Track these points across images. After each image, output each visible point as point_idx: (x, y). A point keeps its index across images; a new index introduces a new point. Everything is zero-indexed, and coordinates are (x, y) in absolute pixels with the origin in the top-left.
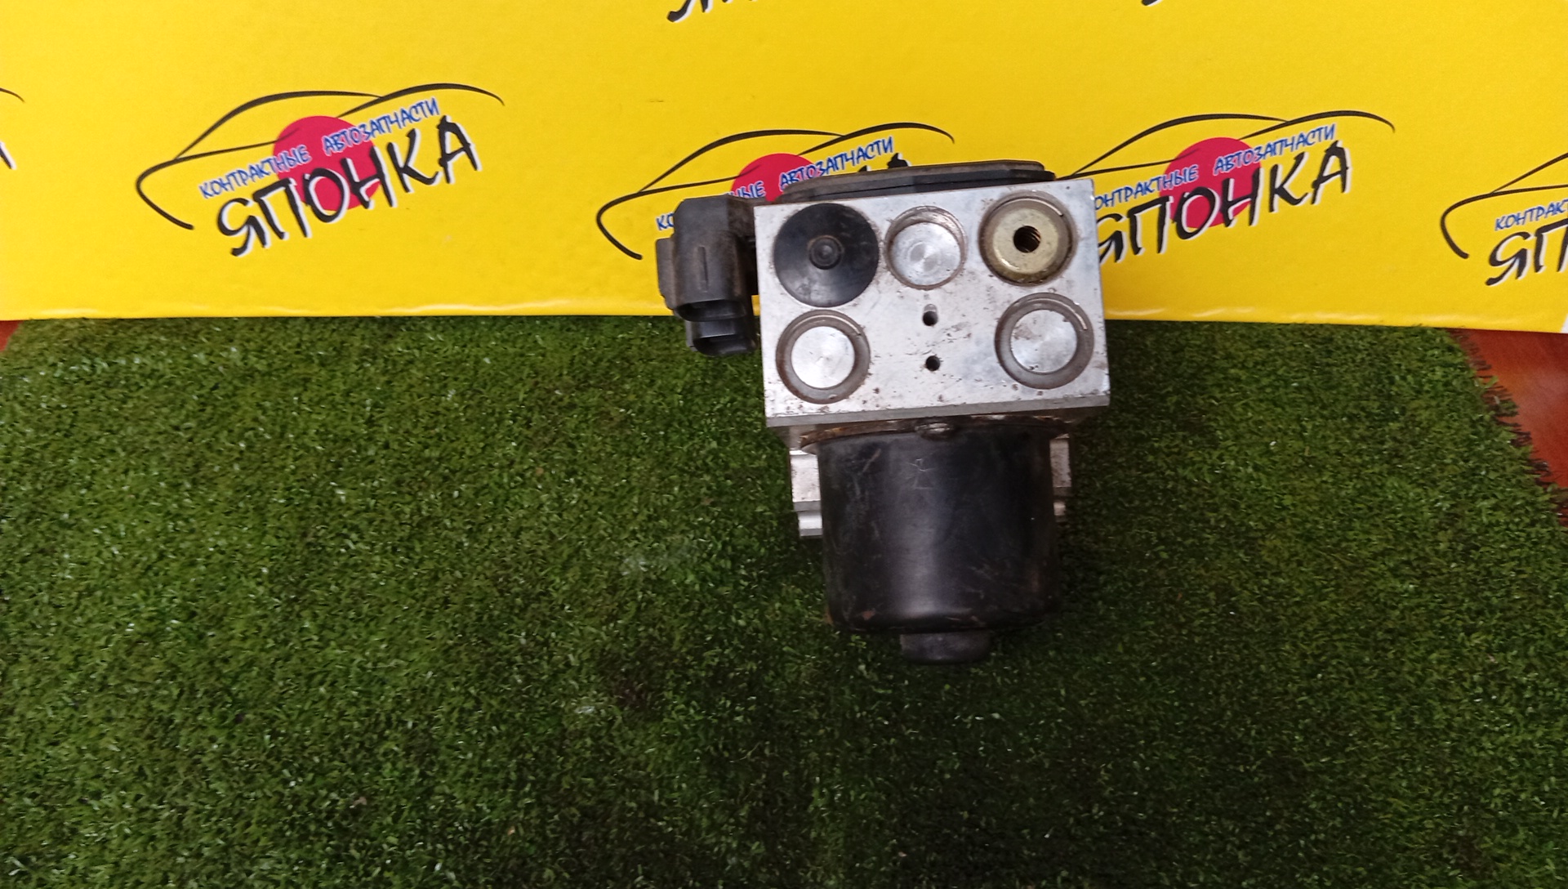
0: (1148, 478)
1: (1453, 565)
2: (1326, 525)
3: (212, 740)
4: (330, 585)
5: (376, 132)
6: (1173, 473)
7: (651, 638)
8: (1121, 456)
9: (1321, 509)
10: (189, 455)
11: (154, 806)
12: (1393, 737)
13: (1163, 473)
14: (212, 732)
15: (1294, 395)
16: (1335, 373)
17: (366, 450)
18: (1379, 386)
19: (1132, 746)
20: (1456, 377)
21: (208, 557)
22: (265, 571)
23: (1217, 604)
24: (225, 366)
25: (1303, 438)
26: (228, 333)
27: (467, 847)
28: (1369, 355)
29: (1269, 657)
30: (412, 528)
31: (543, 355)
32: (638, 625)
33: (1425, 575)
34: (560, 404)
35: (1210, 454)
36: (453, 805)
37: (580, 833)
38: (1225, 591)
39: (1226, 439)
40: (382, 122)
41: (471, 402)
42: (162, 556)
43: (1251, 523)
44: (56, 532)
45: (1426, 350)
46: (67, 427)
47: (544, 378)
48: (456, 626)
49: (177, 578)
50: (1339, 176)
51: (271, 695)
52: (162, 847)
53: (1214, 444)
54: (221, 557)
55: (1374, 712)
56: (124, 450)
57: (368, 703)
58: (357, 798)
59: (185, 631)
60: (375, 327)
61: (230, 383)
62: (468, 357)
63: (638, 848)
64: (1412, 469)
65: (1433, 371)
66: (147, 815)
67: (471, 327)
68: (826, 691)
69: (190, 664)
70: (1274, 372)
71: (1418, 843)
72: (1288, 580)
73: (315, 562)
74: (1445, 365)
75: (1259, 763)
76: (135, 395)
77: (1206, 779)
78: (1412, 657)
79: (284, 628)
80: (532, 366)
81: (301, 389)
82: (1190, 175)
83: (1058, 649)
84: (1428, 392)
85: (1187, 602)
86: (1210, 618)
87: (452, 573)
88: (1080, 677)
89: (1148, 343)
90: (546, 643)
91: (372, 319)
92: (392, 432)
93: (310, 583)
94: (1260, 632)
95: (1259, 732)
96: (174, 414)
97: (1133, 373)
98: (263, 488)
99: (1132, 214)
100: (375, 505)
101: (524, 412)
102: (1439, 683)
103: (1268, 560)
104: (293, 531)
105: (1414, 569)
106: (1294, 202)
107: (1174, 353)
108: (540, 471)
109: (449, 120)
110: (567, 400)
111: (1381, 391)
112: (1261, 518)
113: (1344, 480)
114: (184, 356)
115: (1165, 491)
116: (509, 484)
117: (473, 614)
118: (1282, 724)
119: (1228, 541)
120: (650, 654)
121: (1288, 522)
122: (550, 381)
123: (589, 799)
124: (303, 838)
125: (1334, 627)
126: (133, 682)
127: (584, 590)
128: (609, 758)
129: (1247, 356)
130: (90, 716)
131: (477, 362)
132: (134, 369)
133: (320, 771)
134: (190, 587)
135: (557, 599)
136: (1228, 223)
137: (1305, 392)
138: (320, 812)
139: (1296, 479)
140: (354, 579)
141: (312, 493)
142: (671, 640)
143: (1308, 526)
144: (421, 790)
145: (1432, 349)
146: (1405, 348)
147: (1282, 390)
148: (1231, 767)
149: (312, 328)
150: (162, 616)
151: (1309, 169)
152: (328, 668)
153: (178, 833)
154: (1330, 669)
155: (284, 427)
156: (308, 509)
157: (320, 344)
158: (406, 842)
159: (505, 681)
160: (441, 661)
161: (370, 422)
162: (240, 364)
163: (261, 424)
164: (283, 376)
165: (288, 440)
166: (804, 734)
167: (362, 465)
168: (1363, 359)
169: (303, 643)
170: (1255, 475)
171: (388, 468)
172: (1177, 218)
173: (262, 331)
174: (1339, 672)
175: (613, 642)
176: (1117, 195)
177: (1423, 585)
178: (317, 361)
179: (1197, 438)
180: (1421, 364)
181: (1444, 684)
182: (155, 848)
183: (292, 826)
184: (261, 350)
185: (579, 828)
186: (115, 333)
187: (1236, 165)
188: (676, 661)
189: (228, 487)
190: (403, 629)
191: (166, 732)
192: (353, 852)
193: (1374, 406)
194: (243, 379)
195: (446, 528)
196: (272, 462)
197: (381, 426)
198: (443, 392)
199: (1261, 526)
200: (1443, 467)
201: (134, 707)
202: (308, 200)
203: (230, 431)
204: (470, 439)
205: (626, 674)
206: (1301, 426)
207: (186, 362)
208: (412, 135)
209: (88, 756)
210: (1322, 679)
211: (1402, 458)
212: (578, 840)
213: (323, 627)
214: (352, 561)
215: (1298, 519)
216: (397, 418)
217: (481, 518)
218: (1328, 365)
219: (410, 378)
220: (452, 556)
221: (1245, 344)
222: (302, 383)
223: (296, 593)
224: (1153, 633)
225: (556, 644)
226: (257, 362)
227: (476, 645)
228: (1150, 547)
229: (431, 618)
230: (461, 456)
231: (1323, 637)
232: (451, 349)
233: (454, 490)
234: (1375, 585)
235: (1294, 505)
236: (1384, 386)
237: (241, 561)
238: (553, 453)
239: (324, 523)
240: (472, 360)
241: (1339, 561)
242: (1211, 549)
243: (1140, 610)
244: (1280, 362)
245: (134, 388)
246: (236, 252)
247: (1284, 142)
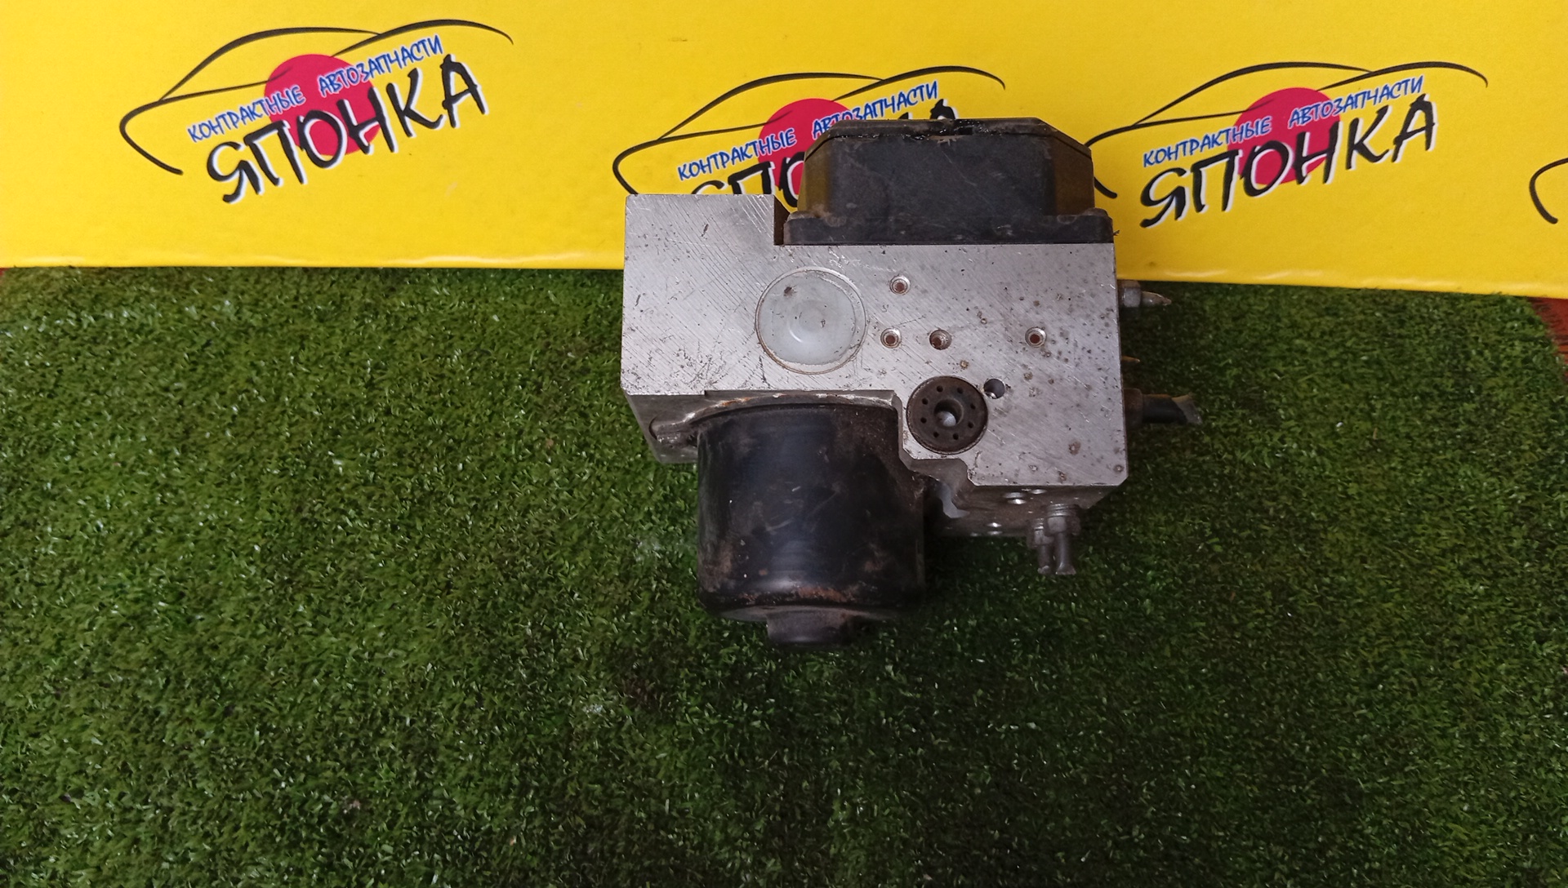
0: (1204, 461)
1: (1527, 565)
2: (1393, 518)
3: (200, 735)
4: (326, 565)
6: (1230, 457)
7: (665, 632)
9: (1388, 499)
10: (178, 420)
11: (138, 806)
12: (1457, 756)
13: (1220, 457)
14: (199, 726)
15: (1362, 371)
16: (1407, 345)
17: (366, 416)
18: (1455, 362)
19: (1178, 762)
20: (1536, 353)
21: (197, 533)
22: (257, 548)
23: (1274, 605)
24: (217, 321)
25: (1372, 420)
26: (222, 284)
27: (466, 858)
28: (1444, 326)
29: (1328, 664)
30: (414, 504)
31: (556, 313)
32: (651, 618)
33: (1497, 575)
34: (572, 367)
35: (1271, 436)
36: (452, 811)
37: (586, 846)
38: (1281, 590)
39: (1289, 419)
41: (478, 365)
42: (149, 531)
43: (1313, 514)
44: (39, 503)
45: (1506, 322)
46: (51, 387)
47: (555, 339)
48: (458, 614)
49: (165, 555)
51: (262, 686)
52: (146, 850)
53: (1275, 424)
54: (211, 533)
55: (1438, 728)
56: (111, 413)
57: (364, 697)
58: (351, 801)
59: (172, 614)
60: (377, 279)
61: (223, 340)
62: (476, 313)
63: (647, 863)
64: (1487, 456)
65: (1512, 346)
66: (131, 816)
67: (478, 280)
68: (850, 694)
69: (177, 650)
70: (1342, 344)
71: (1479, 875)
72: (1350, 579)
73: (311, 539)
74: (1525, 339)
75: (1312, 782)
76: (124, 352)
77: (1256, 800)
78: (1479, 667)
79: (277, 612)
80: (542, 325)
81: (298, 347)
82: (1263, 127)
83: (1101, 653)
84: (1506, 369)
85: (1242, 602)
86: (1266, 620)
87: (454, 555)
88: (1124, 683)
89: (1207, 308)
90: (553, 635)
91: (374, 270)
92: (396, 396)
93: (303, 564)
94: (1319, 636)
95: (1313, 748)
96: (164, 374)
97: (1189, 342)
98: (257, 456)
99: (1197, 168)
100: (374, 478)
101: (534, 377)
102: (1506, 697)
103: (1330, 555)
104: (287, 506)
105: (1485, 568)
106: (1374, 159)
107: (1235, 319)
108: (550, 443)
109: (454, 59)
110: (579, 364)
111: (1456, 367)
112: (1324, 508)
113: (1413, 467)
114: (175, 310)
115: (1221, 477)
116: (517, 456)
117: (476, 601)
118: (1339, 739)
119: (1287, 534)
120: (663, 650)
121: (1353, 514)
122: (563, 342)
123: (596, 808)
124: (293, 846)
125: (1397, 633)
126: (118, 669)
127: (595, 577)
128: (617, 763)
129: (1313, 325)
130: (72, 705)
131: (485, 319)
132: (123, 323)
133: (312, 772)
134: (177, 565)
135: (566, 586)
137: (1375, 367)
138: (312, 816)
139: (1363, 465)
140: (351, 559)
141: (308, 464)
142: (686, 634)
143: (1374, 518)
144: (416, 794)
145: (1511, 320)
146: (1482, 318)
147: (1349, 366)
148: (1283, 786)
149: (310, 279)
150: (148, 597)
152: (323, 657)
153: (163, 836)
154: (1392, 679)
155: (279, 390)
156: (303, 481)
157: (318, 297)
158: (402, 850)
159: (509, 676)
160: (442, 653)
161: (370, 385)
162: (233, 318)
163: (254, 385)
164: (279, 333)
165: (284, 404)
166: (826, 740)
167: (361, 433)
168: (1438, 331)
169: (296, 629)
170: (1318, 460)
171: (389, 437)
172: (1245, 173)
173: (257, 282)
174: (1401, 683)
175: (624, 635)
176: (1181, 147)
177: (1495, 586)
178: (315, 317)
179: (1257, 418)
180: (1499, 338)
181: (1513, 698)
182: (139, 852)
183: (282, 831)
184: (256, 303)
185: (585, 839)
186: (103, 284)
187: (1313, 118)
188: (691, 659)
189: (220, 454)
190: (402, 616)
191: (151, 725)
192: (346, 861)
193: (1448, 384)
194: (237, 335)
195: (449, 504)
196: (266, 429)
197: (382, 390)
198: (448, 353)
199: (1323, 517)
200: (1519, 453)
201: (118, 698)
202: (303, 144)
203: (223, 393)
204: (476, 405)
205: (637, 671)
206: (1370, 405)
207: (177, 317)
208: (413, 75)
209: (70, 750)
210: (1383, 690)
211: (1476, 443)
212: (584, 852)
213: (318, 612)
214: (349, 540)
215: (1364, 511)
216: (399, 381)
217: (487, 494)
218: (1400, 336)
219: (414, 336)
220: (455, 536)
221: (1312, 311)
222: (299, 341)
223: (290, 573)
224: (1203, 636)
225: (564, 636)
226: (252, 317)
227: (480, 635)
228: (1204, 539)
229: (432, 605)
230: (466, 425)
231: (1385, 643)
232: (458, 305)
233: (458, 462)
234: (1443, 586)
235: (1360, 494)
236: (1459, 362)
237: (231, 538)
238: (565, 423)
239: (320, 497)
240: (480, 317)
241: (1406, 558)
242: (1268, 542)
243: (1191, 609)
244: (1349, 333)
245: (122, 345)
246: (228, 199)
247: (1366, 95)
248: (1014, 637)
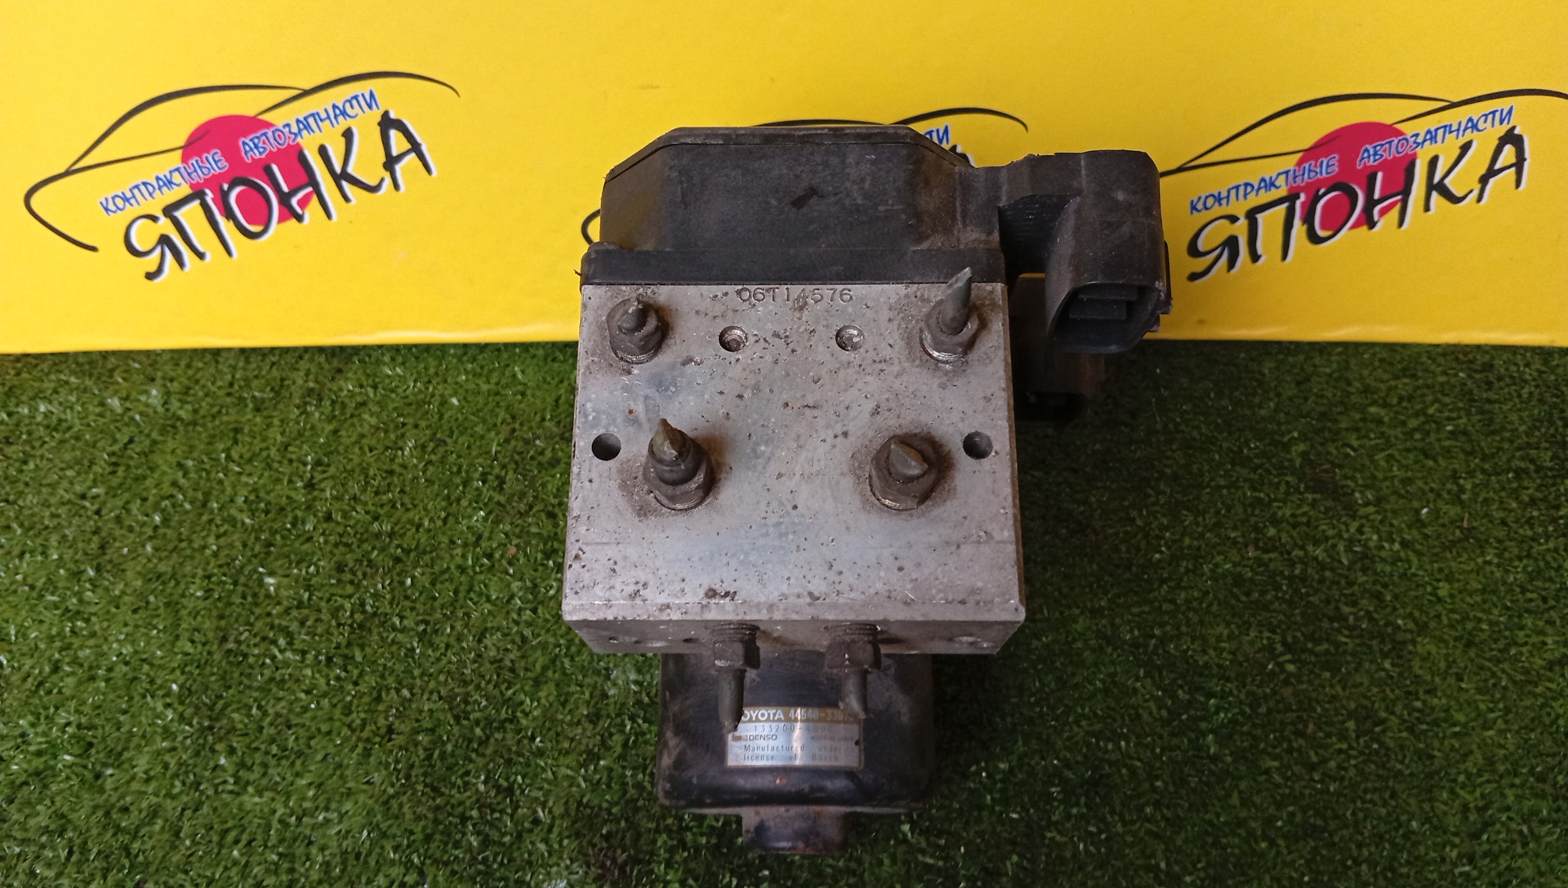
0: (1270, 560)
2: (1491, 624)
4: (250, 708)
5: (305, 133)
6: (1301, 553)
7: (639, 786)
8: (1235, 528)
9: (1484, 602)
10: (94, 533)
13: (1289, 553)
15: (1447, 443)
16: (1497, 411)
17: (304, 522)
18: (1552, 430)
21: (110, 670)
22: (175, 687)
24: (141, 414)
25: (1461, 502)
26: (149, 370)
28: (1537, 387)
29: (1423, 810)
30: (352, 632)
31: (523, 394)
32: (624, 767)
34: (540, 458)
35: (1347, 525)
38: (1366, 717)
39: (1367, 504)
40: (311, 120)
41: (433, 457)
42: (56, 669)
43: (1400, 622)
47: (522, 424)
48: (399, 766)
49: (73, 697)
50: (1513, 169)
51: (176, 858)
53: (1351, 510)
54: (125, 669)
56: (21, 525)
57: (291, 871)
59: (79, 770)
60: (322, 359)
61: (148, 436)
62: (433, 396)
67: (436, 358)
68: (859, 862)
69: (83, 813)
70: (1423, 412)
72: (1444, 701)
73: (236, 675)
76: (39, 453)
79: (195, 766)
80: (508, 408)
81: (230, 443)
82: (1328, 167)
83: (1157, 805)
85: (1321, 734)
86: (1350, 757)
87: (398, 691)
88: (1186, 841)
89: (1266, 371)
90: (510, 791)
91: (321, 350)
92: (338, 498)
93: (226, 706)
94: (1412, 774)
96: (80, 479)
97: (1248, 412)
98: (178, 577)
99: (1252, 215)
100: (310, 599)
101: (497, 471)
103: (1420, 672)
104: (211, 635)
106: (1455, 200)
107: (1298, 383)
108: (512, 550)
109: (393, 115)
110: (548, 454)
112: (1411, 614)
113: (1511, 560)
114: (96, 402)
115: (1291, 579)
116: (473, 566)
117: (421, 752)
119: (1370, 647)
120: (637, 810)
121: (1445, 621)
122: (531, 428)
125: (1501, 768)
126: (15, 839)
127: (560, 717)
129: (1390, 389)
131: (444, 403)
132: (39, 419)
134: (86, 710)
135: (527, 728)
136: (1372, 224)
137: (1462, 438)
139: (1454, 559)
140: (280, 699)
141: (235, 583)
147: (1433, 437)
149: (247, 361)
150: (53, 750)
151: (1477, 161)
152: (245, 822)
154: (1498, 826)
155: (207, 495)
156: (230, 604)
157: (255, 383)
159: (457, 845)
160: (379, 817)
161: (310, 486)
162: (160, 409)
164: (210, 425)
165: (212, 511)
167: (297, 545)
168: (1531, 393)
169: (216, 787)
170: (1402, 554)
171: (328, 548)
172: (1308, 219)
173: (188, 366)
174: (1508, 831)
175: (593, 791)
176: (1233, 192)
178: (251, 406)
179: (1330, 503)
184: (186, 391)
186: (18, 374)
187: (1386, 155)
188: (670, 821)
189: (138, 574)
190: (335, 770)
193: (1546, 457)
194: (163, 430)
195: (394, 629)
196: (190, 541)
197: (323, 490)
198: (400, 443)
199: (1411, 625)
201: (13, 874)
202: (229, 214)
203: (144, 500)
204: (430, 506)
205: (607, 837)
206: (1458, 484)
207: (98, 410)
208: (348, 135)
210: (1488, 840)
213: (241, 765)
214: (278, 676)
215: (1457, 617)
216: (342, 480)
217: (438, 615)
218: (1489, 401)
219: (361, 425)
220: (399, 668)
221: (1386, 371)
222: (231, 435)
223: (210, 718)
224: (1277, 778)
225: (523, 791)
226: (181, 408)
227: (423, 794)
228: (1274, 656)
229: (369, 755)
230: (417, 530)
231: (1489, 781)
232: (412, 387)
233: (406, 577)
234: (1552, 707)
235: (1452, 596)
236: (1557, 429)
237: (148, 675)
238: (530, 525)
239: (248, 623)
240: (436, 401)
241: (1508, 675)
242: (1349, 658)
243: (1262, 746)
244: (1429, 398)
245: (37, 444)
246: (150, 276)
247: (1447, 128)
248: (1054, 785)
